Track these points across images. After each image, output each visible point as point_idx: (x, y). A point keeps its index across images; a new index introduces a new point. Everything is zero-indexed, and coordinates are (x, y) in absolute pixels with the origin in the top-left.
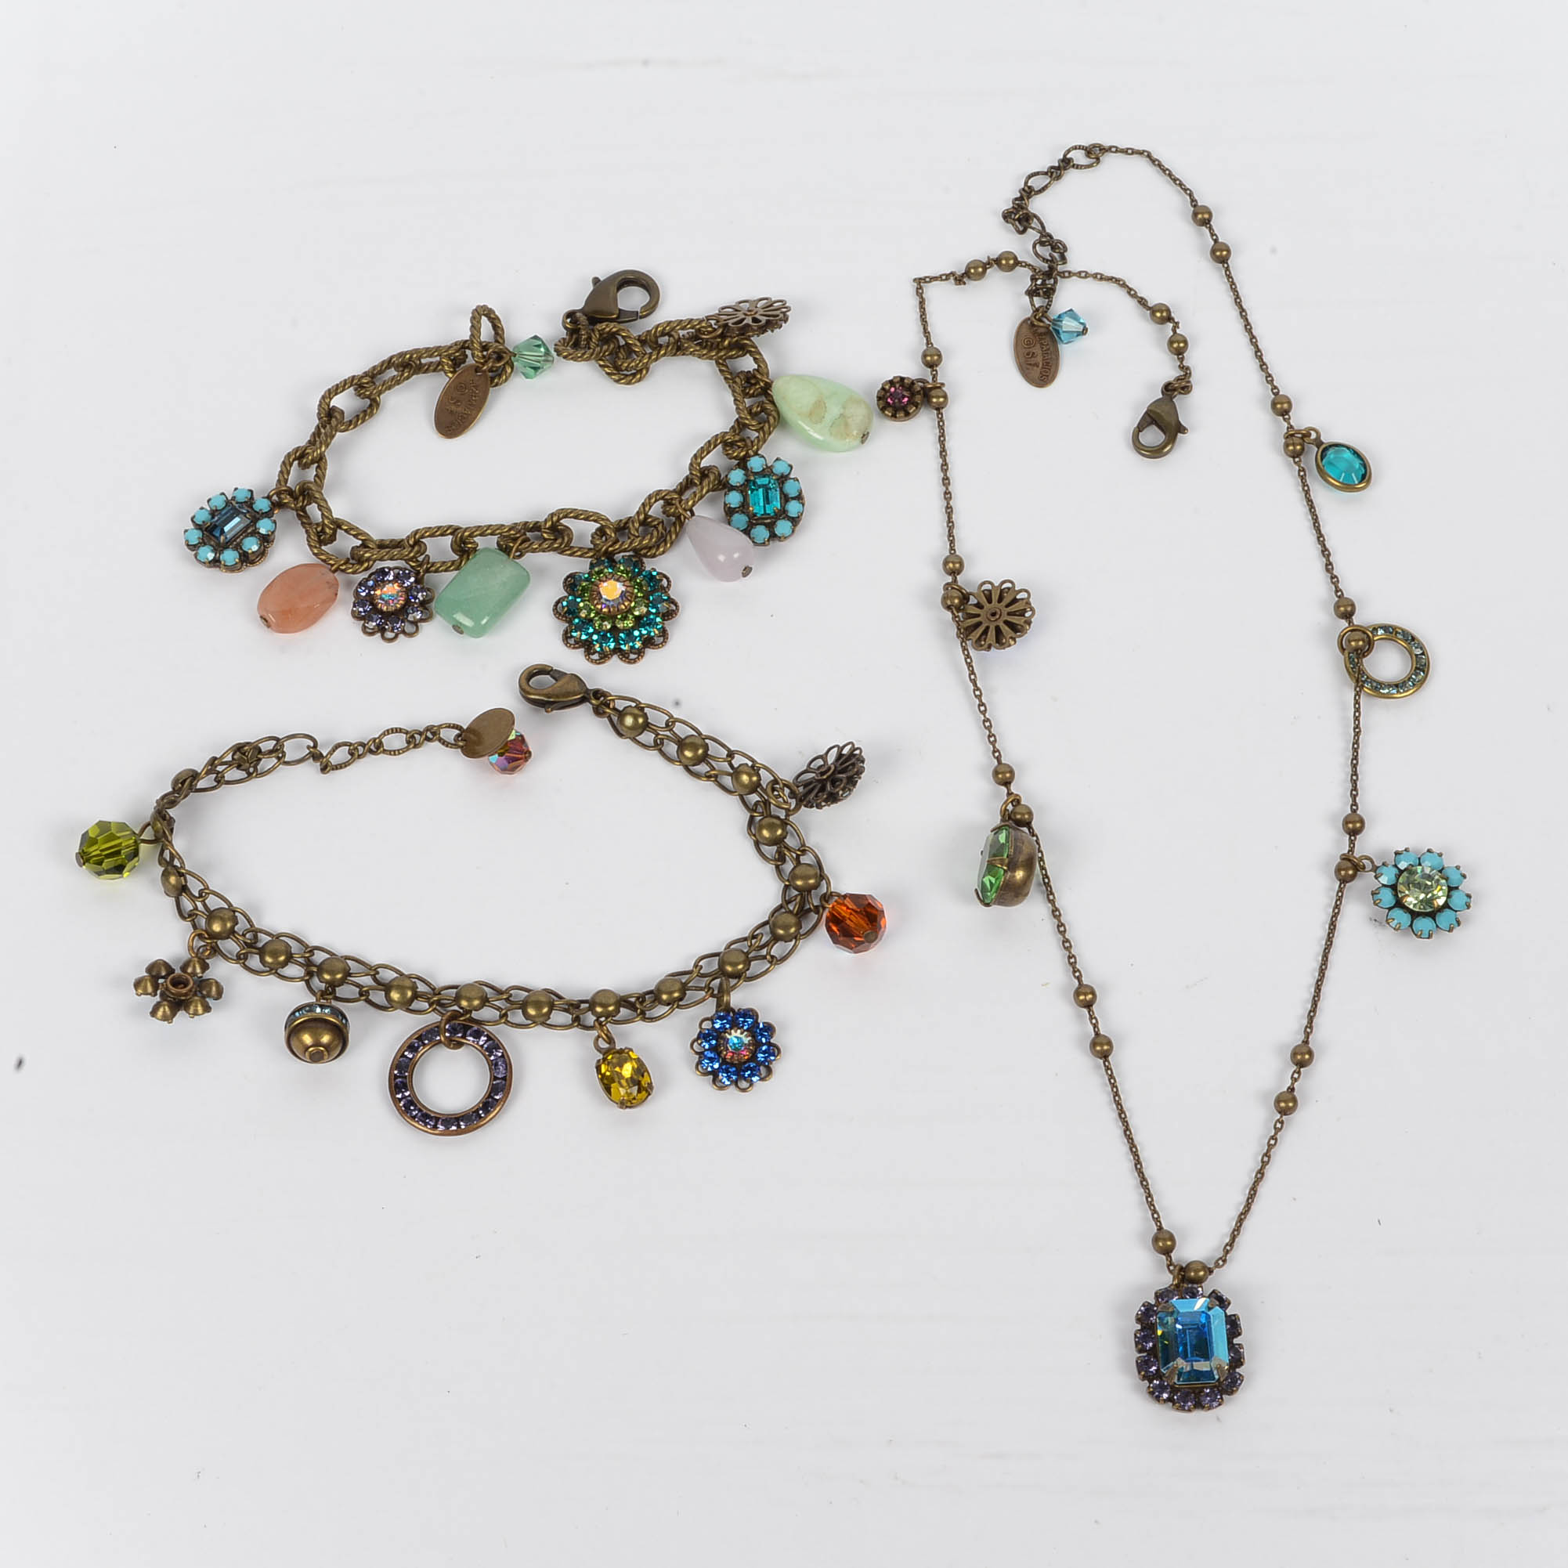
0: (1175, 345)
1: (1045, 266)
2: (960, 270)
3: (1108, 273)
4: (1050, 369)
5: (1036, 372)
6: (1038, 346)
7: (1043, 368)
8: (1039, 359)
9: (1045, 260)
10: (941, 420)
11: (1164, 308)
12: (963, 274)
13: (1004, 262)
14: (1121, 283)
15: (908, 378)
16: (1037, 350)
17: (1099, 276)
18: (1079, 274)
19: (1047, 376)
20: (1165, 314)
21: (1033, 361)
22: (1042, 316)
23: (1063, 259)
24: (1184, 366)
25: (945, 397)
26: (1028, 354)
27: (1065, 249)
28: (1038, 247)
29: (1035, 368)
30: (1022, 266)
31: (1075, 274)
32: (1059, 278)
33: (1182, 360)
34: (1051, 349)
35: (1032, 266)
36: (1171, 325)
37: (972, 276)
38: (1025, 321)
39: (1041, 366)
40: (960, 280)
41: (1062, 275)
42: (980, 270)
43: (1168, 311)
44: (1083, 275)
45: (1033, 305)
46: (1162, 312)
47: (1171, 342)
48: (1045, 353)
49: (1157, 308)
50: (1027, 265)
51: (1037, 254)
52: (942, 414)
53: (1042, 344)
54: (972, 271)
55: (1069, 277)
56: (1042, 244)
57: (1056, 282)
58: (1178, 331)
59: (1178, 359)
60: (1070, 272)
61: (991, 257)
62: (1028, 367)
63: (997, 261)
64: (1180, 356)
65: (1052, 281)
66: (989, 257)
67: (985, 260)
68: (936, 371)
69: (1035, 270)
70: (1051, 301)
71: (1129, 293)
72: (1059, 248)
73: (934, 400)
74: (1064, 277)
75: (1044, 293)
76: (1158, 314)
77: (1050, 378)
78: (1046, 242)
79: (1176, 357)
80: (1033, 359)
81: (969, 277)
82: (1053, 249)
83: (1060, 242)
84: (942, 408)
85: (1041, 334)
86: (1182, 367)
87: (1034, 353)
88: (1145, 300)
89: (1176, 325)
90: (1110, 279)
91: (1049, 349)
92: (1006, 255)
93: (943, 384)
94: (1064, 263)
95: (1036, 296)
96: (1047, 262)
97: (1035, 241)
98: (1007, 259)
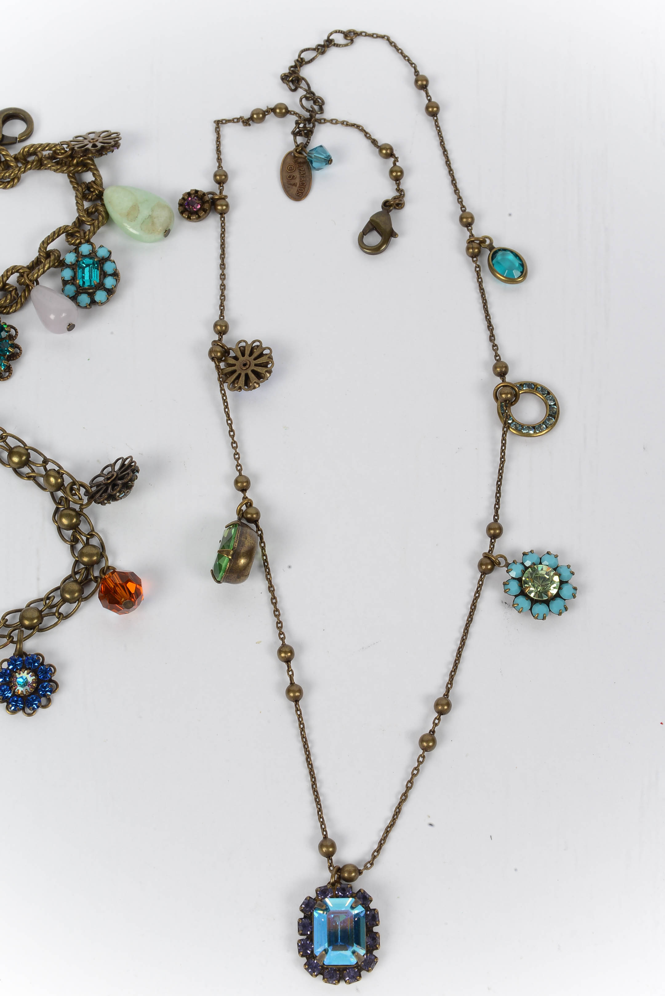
0: (394, 174)
1: (307, 115)
2: (247, 115)
3: (352, 121)
4: (304, 188)
5: (294, 190)
6: (297, 171)
7: (299, 187)
8: (297, 181)
9: (307, 110)
10: (223, 222)
11: (388, 147)
12: (249, 118)
13: (278, 111)
14: (360, 128)
15: (201, 191)
16: (297, 174)
17: (345, 123)
18: (331, 121)
19: (302, 193)
20: (388, 151)
21: (293, 182)
22: (302, 149)
23: (321, 110)
24: (399, 189)
25: (227, 205)
26: (289, 177)
27: (323, 103)
28: (304, 101)
29: (294, 187)
30: (291, 114)
31: (328, 121)
32: (316, 123)
33: (398, 185)
34: (307, 174)
35: (299, 114)
36: (392, 159)
37: (254, 119)
38: (290, 153)
39: (298, 186)
40: (247, 123)
41: (319, 121)
42: (261, 116)
43: (391, 149)
44: (334, 122)
45: (295, 142)
46: (387, 150)
47: (391, 172)
48: (302, 176)
49: (383, 147)
50: (295, 114)
51: (302, 106)
52: (224, 218)
53: (300, 170)
54: (255, 116)
55: (325, 123)
56: (307, 99)
57: (314, 126)
58: (397, 164)
59: (396, 183)
60: (325, 120)
61: (269, 107)
62: (289, 186)
63: (273, 110)
64: (398, 182)
65: (311, 125)
66: (267, 107)
67: (264, 109)
68: (223, 186)
69: (301, 117)
70: (310, 140)
71: (366, 136)
72: (318, 102)
73: (219, 208)
74: (320, 123)
75: (305, 134)
76: (384, 152)
77: (304, 194)
78: (310, 97)
79: (395, 182)
80: (292, 181)
81: (253, 121)
82: (315, 103)
83: (320, 98)
84: (225, 214)
85: (300, 163)
86: (399, 190)
87: (294, 176)
88: (377, 141)
89: (396, 159)
90: (353, 125)
91: (305, 173)
92: (279, 106)
93: (226, 197)
94: (321, 113)
95: (299, 136)
96: (309, 112)
97: (302, 97)
98: (281, 109)
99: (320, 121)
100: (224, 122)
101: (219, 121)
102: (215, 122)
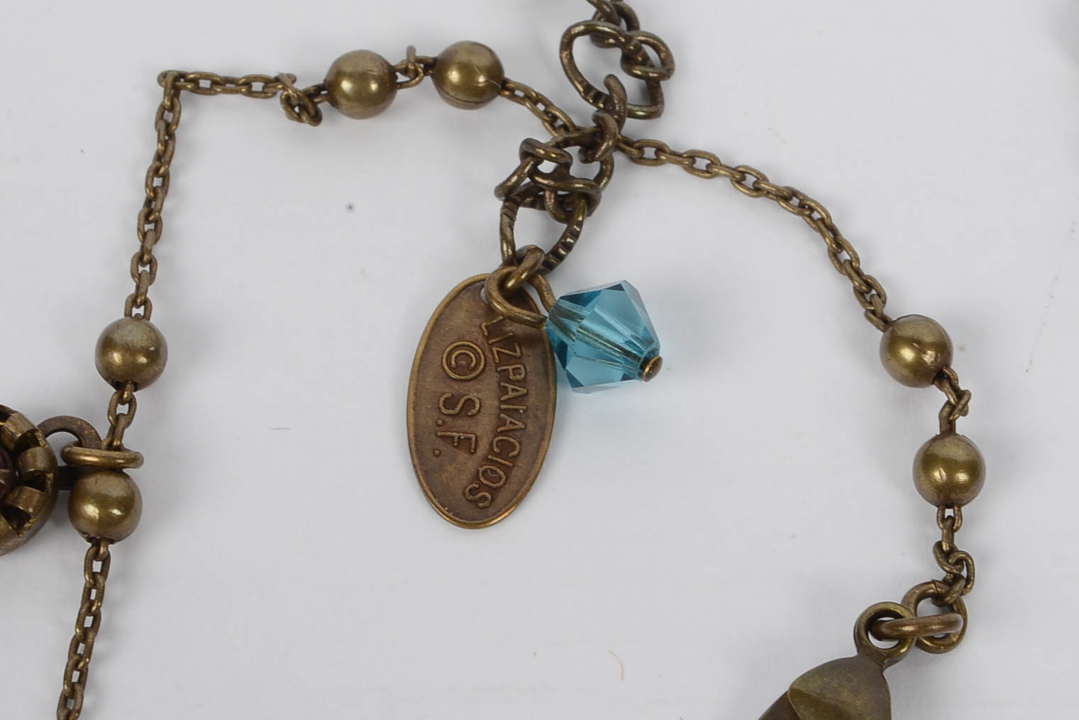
0: (939, 475)
1: (582, 112)
2: (311, 73)
3: (782, 177)
4: (508, 471)
5: (463, 468)
6: (492, 379)
7: (486, 459)
8: (483, 427)
9: (589, 91)
10: (95, 582)
11: (928, 339)
12: (319, 89)
13: (454, 76)
14: (816, 215)
16: (485, 394)
17: (750, 180)
18: (688, 161)
19: (494, 491)
20: (929, 357)
21: (460, 428)
22: (530, 280)
23: (653, 98)
24: (953, 550)
25: (130, 504)
26: (449, 403)
27: (667, 67)
28: (582, 47)
29: (462, 456)
30: (513, 97)
31: (676, 157)
32: (619, 158)
33: (950, 526)
34: (532, 400)
35: (547, 104)
36: (937, 397)
37: (342, 101)
38: (471, 288)
39: (481, 451)
40: (303, 108)
41: (635, 152)
42: (374, 87)
43: (943, 348)
44: (702, 163)
45: (506, 237)
46: (919, 346)
47: (927, 460)
48: (511, 406)
49: (908, 332)
50: (532, 99)
51: (571, 69)
52: (106, 561)
53: (504, 376)
54: (346, 85)
55: (657, 162)
56: (599, 39)
57: (605, 174)
58: (962, 425)
59: (943, 519)
60: (660, 149)
61: (419, 54)
62: (441, 445)
63: (434, 68)
64: (949, 512)
65: (595, 168)
66: (411, 50)
67: (395, 57)
68: (132, 402)
69: (555, 118)
70: (576, 236)
71: (834, 255)
72: (646, 59)
73: (91, 510)
74: (639, 160)
75: (561, 202)
76: (908, 354)
77: (502, 497)
78: (609, 35)
79: (934, 509)
80: (461, 423)
81: (334, 103)
82: (630, 60)
83: (658, 45)
84: (112, 542)
85: (510, 341)
86: (947, 553)
87: (470, 403)
88: (880, 295)
89: (959, 401)
90: (786, 196)
91: (521, 399)
92: (463, 57)
94: (648, 116)
95: (532, 205)
96: (595, 103)
97: (577, 30)
98: (467, 70)
99: (637, 152)
100: (205, 84)
101: (182, 76)
102: (164, 76)
